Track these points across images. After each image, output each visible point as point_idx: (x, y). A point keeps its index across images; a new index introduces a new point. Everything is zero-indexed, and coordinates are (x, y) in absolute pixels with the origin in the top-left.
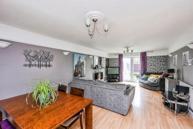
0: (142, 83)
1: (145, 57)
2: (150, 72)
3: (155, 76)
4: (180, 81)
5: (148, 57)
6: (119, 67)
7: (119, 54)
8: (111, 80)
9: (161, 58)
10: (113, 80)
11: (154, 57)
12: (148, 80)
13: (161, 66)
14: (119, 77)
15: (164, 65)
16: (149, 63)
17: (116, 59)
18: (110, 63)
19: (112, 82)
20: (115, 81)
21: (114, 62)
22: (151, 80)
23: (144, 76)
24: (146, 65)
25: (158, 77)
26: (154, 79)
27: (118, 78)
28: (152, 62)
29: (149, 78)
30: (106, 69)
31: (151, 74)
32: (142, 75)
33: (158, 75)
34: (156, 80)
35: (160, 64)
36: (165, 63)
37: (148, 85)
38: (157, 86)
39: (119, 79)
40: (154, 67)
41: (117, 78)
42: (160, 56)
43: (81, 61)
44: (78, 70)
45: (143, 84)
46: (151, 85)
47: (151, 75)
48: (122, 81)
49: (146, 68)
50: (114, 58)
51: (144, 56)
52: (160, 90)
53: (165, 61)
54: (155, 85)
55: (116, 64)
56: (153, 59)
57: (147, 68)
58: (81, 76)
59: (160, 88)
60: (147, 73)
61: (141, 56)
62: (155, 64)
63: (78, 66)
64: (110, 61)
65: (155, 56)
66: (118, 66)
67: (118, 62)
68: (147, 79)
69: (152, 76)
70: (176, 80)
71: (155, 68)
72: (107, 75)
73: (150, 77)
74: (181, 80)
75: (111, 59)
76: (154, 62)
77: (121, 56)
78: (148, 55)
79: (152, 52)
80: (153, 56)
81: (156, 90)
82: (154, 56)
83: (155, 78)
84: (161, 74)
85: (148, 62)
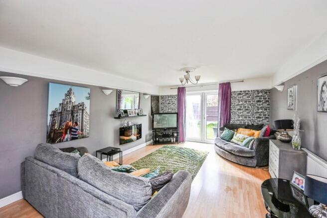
0: (221, 148)
1: (228, 93)
2: (238, 123)
3: (247, 131)
4: (310, 154)
5: (235, 92)
6: (177, 114)
7: (177, 87)
8: (161, 140)
9: (260, 94)
10: (165, 140)
11: (246, 93)
12: (233, 140)
13: (260, 111)
14: (177, 133)
15: (265, 109)
16: (236, 104)
17: (172, 96)
18: (160, 106)
19: (163, 143)
20: (170, 142)
21: (169, 103)
22: (238, 141)
23: (226, 132)
24: (230, 109)
25: (253, 135)
26: (244, 139)
27: (175, 135)
28: (241, 103)
29: (234, 137)
30: (152, 117)
31: (240, 127)
32: (222, 129)
33: (254, 131)
34: (249, 142)
35: (258, 108)
36: (268, 105)
37: (233, 152)
38: (252, 158)
39: (177, 138)
40: (245, 113)
41: (173, 136)
42: (258, 91)
43: (73, 100)
44: (60, 124)
45: (221, 150)
46: (238, 154)
47: (241, 130)
48: (183, 141)
49: (230, 115)
50: (169, 94)
51: (225, 90)
52: (257, 166)
53: (268, 101)
54: (248, 155)
55: (172, 106)
56: (245, 97)
57: (232, 116)
58: (73, 139)
59: (257, 160)
60: (232, 125)
61: (221, 91)
62: (248, 107)
63: (61, 113)
64: (161, 101)
65: (248, 91)
66: (176, 111)
67: (176, 102)
68: (232, 138)
69: (240, 133)
70: (297, 147)
71: (247, 114)
72: (153, 129)
73: (238, 135)
74: (313, 149)
75: (163, 97)
76: (246, 102)
77: (181, 90)
78: (235, 88)
79: (243, 81)
80: (244, 91)
81: (250, 165)
82: (246, 91)
83: (246, 136)
84: (259, 128)
85: (234, 102)
